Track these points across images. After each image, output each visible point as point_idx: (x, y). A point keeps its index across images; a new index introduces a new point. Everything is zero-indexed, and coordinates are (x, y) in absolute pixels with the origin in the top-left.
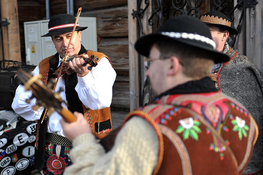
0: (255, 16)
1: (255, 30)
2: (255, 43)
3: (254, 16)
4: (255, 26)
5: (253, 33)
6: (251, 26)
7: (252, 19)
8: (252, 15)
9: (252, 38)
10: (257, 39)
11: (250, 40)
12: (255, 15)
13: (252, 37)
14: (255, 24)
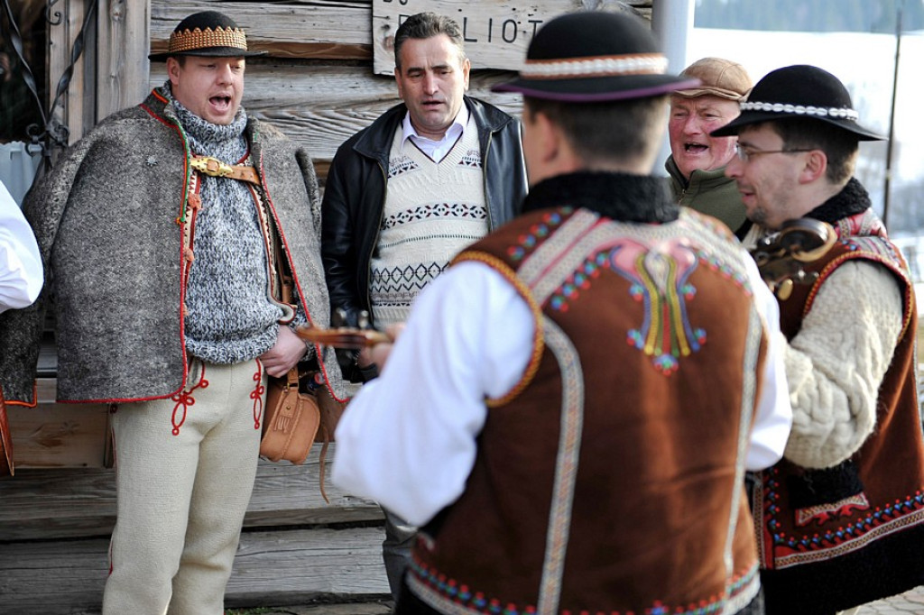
0: (123, 17)
1: (124, 57)
2: (123, 92)
3: (122, 19)
4: (124, 46)
5: (118, 63)
6: (113, 44)
7: (115, 27)
8: (117, 14)
9: (115, 77)
10: (129, 81)
11: (109, 83)
12: (125, 18)
13: (113, 74)
14: (124, 41)
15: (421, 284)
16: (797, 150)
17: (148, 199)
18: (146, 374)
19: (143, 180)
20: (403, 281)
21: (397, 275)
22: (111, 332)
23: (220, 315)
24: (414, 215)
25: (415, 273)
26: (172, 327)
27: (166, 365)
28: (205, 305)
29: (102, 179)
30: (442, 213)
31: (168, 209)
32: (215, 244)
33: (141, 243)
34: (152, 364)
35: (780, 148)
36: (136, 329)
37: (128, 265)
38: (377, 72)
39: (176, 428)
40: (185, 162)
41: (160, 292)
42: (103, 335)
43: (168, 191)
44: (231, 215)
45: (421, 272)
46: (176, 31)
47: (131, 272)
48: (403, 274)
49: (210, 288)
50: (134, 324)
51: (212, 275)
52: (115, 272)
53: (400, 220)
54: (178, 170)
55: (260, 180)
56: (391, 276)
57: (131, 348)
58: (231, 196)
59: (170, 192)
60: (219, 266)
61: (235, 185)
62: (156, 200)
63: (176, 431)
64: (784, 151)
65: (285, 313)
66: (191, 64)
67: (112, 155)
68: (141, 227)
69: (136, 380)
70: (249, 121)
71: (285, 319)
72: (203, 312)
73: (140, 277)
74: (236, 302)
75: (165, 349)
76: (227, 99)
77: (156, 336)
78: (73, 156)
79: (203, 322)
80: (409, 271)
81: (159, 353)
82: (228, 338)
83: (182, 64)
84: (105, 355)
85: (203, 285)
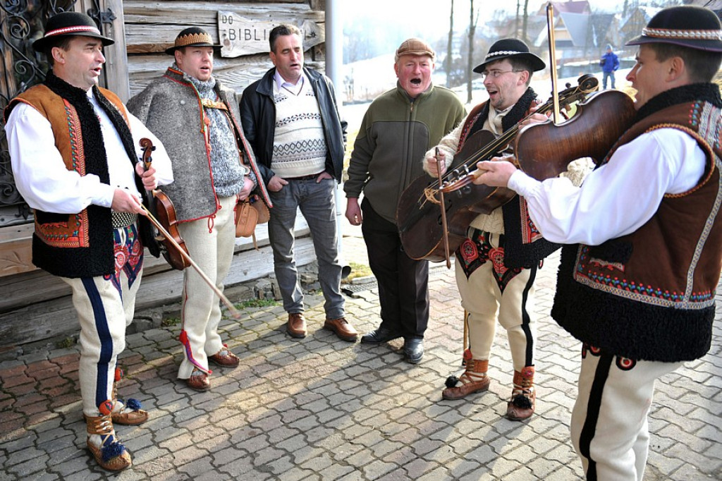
15: (299, 150)
16: (517, 71)
17: (185, 122)
18: (199, 206)
19: (180, 112)
20: (290, 150)
21: (287, 148)
22: (180, 188)
23: (225, 174)
24: (292, 119)
25: (302, 145)
26: (208, 182)
27: (207, 201)
28: (218, 170)
29: (160, 114)
30: (303, 118)
31: (195, 126)
32: (218, 140)
33: (186, 144)
34: (201, 201)
35: (511, 70)
36: (192, 185)
37: (183, 154)
38: (222, 56)
39: (210, 230)
40: (199, 102)
41: (199, 166)
42: (176, 190)
43: (193, 117)
44: (221, 126)
45: (299, 145)
46: (179, 36)
47: (185, 158)
48: (290, 147)
49: (220, 161)
50: (190, 183)
51: (219, 155)
52: (177, 159)
53: (284, 123)
54: (196, 106)
55: (228, 108)
56: (284, 148)
57: (191, 195)
58: (218, 117)
59: (194, 118)
60: (221, 150)
61: (219, 111)
62: (189, 122)
63: (210, 232)
64: (513, 71)
65: (246, 170)
66: (189, 52)
67: (163, 101)
68: (184, 135)
69: (195, 210)
70: (216, 80)
71: (246, 174)
72: (218, 174)
73: (189, 160)
74: (231, 167)
75: (206, 193)
76: (207, 68)
77: (201, 187)
78: (145, 104)
79: (219, 178)
80: (293, 145)
81: (203, 196)
82: (229, 184)
83: (184, 52)
84: (179, 199)
85: (216, 161)
